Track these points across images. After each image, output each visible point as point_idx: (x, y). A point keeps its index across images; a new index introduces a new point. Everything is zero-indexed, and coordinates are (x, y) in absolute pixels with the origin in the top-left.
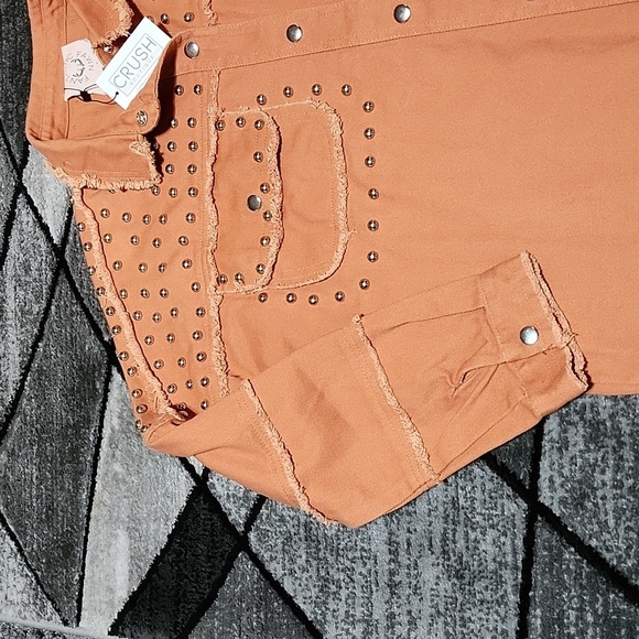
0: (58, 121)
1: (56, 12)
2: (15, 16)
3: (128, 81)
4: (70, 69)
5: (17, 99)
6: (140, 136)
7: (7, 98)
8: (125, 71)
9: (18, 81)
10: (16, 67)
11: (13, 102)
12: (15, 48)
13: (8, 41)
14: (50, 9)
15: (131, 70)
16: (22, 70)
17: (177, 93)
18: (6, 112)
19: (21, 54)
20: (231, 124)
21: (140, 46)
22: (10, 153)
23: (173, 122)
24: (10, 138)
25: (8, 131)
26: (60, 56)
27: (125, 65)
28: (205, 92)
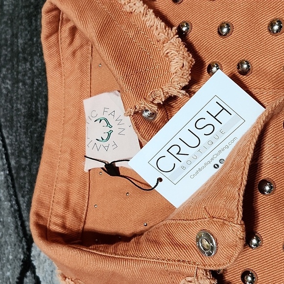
1: (78, 54)
4: (94, 131)
5: (31, 154)
6: (200, 272)
8: (175, 150)
9: (32, 133)
10: (31, 116)
11: (26, 158)
12: (32, 93)
13: (24, 84)
14: (71, 49)
16: (37, 120)
17: (263, 191)
19: (37, 101)
21: (203, 114)
26: (81, 111)
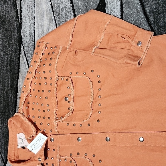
0: (16, 154)
2: (4, 123)
3: (35, 147)
4: (19, 141)
6: (39, 164)
7: (2, 144)
8: (34, 145)
10: (4, 136)
11: (3, 146)
12: (4, 131)
13: (2, 129)
15: (36, 144)
16: (6, 137)
17: (48, 150)
18: (1, 148)
20: (63, 160)
21: (38, 139)
22: (2, 159)
23: (47, 158)
24: (2, 155)
25: (2, 153)
27: (35, 143)
28: (56, 151)
